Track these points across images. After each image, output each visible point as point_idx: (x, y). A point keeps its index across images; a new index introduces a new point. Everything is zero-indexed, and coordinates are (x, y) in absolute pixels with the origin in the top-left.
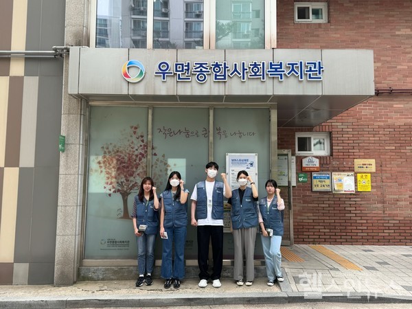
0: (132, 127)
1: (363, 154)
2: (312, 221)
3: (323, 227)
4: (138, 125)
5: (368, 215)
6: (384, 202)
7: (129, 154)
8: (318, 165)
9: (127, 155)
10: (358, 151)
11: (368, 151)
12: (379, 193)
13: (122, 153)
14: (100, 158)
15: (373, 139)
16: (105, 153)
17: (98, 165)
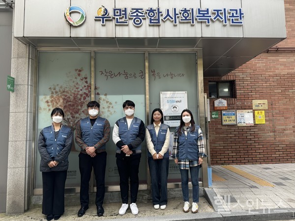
0: (76, 70)
1: (258, 96)
2: (223, 147)
3: (231, 152)
4: (82, 68)
5: (264, 141)
6: (274, 132)
7: (74, 94)
8: (226, 105)
9: (73, 95)
10: (255, 94)
11: (262, 94)
12: (271, 125)
13: (68, 93)
14: (48, 98)
15: (266, 85)
16: (52, 93)
17: (46, 104)
